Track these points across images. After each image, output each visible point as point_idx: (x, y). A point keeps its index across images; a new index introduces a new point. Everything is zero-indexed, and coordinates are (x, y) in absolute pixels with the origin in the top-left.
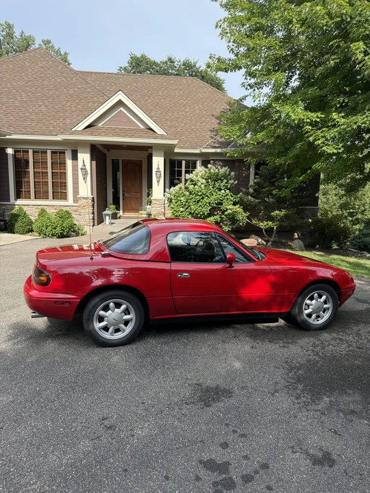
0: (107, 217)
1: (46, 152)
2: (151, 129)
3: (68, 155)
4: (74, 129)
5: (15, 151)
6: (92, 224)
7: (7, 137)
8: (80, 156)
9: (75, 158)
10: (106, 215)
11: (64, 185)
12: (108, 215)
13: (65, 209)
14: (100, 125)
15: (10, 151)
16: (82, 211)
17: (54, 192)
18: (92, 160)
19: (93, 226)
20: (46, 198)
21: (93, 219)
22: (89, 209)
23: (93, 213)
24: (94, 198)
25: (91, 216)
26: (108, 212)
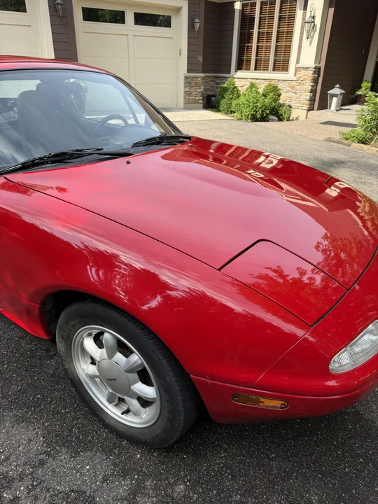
0: (335, 99)
1: (275, 2)
3: (300, 4)
5: (244, 6)
6: (306, 107)
9: (305, 8)
10: (333, 96)
11: (288, 49)
12: (336, 95)
13: (274, 84)
15: (238, 6)
16: (298, 87)
17: (275, 61)
18: (329, 7)
19: (309, 110)
20: (266, 69)
21: (312, 100)
22: (308, 85)
23: (313, 91)
24: (320, 69)
25: (308, 95)
26: (337, 90)
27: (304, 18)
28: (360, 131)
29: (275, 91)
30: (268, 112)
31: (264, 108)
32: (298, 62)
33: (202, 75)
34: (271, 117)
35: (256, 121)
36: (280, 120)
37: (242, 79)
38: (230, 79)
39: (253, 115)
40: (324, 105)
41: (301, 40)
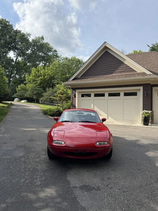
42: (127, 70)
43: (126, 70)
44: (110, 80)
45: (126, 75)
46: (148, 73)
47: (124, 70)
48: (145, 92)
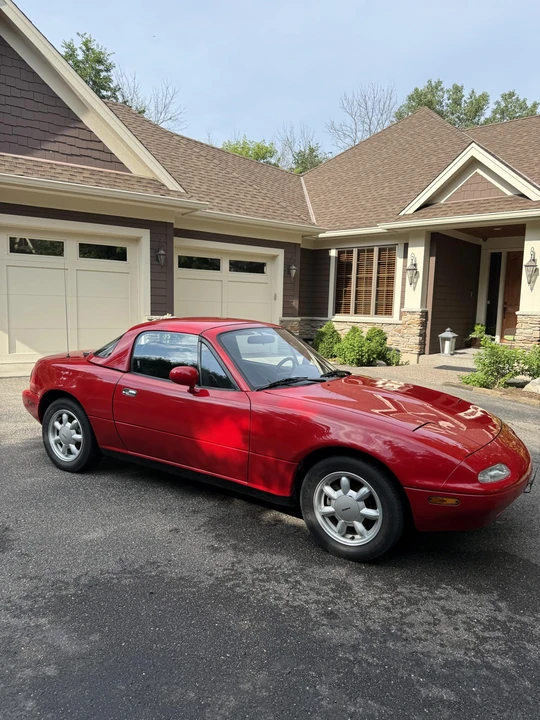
0: (447, 343)
1: (372, 251)
2: (523, 196)
3: (399, 251)
4: (402, 214)
5: (340, 253)
6: (417, 351)
7: (321, 236)
8: (411, 250)
9: (405, 256)
10: (445, 339)
11: (390, 294)
12: (448, 339)
13: (379, 327)
14: (442, 202)
15: (333, 253)
16: (405, 331)
17: (377, 305)
18: (431, 255)
19: (419, 354)
20: (367, 312)
21: (422, 344)
22: (416, 329)
23: (422, 335)
24: (427, 313)
25: (417, 339)
26: (448, 334)
27: (405, 265)
28: (480, 375)
29: (381, 335)
30: (375, 356)
31: (371, 352)
32: (402, 304)
33: (299, 319)
34: (378, 361)
35: (362, 366)
36: (389, 364)
37: (341, 323)
38: (328, 323)
39: (358, 359)
40: (436, 348)
41: (404, 285)
42: (96, 154)
43: (88, 153)
44: (34, 179)
45: (93, 173)
46: (171, 184)
47: (83, 152)
48: (162, 252)
